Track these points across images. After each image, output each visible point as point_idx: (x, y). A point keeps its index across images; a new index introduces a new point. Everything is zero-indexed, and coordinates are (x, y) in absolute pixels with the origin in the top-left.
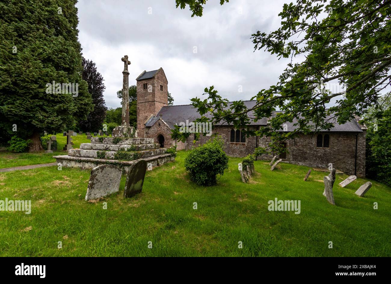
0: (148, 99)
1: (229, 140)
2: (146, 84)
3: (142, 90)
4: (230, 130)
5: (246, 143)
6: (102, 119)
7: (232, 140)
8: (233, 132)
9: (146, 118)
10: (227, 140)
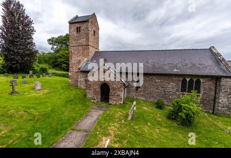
0: (82, 43)
1: (180, 90)
2: (80, 27)
3: (75, 33)
4: (181, 79)
5: (201, 95)
6: (32, 61)
7: (183, 90)
8: (184, 82)
9: (79, 62)
10: (177, 90)
